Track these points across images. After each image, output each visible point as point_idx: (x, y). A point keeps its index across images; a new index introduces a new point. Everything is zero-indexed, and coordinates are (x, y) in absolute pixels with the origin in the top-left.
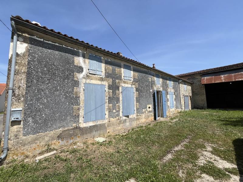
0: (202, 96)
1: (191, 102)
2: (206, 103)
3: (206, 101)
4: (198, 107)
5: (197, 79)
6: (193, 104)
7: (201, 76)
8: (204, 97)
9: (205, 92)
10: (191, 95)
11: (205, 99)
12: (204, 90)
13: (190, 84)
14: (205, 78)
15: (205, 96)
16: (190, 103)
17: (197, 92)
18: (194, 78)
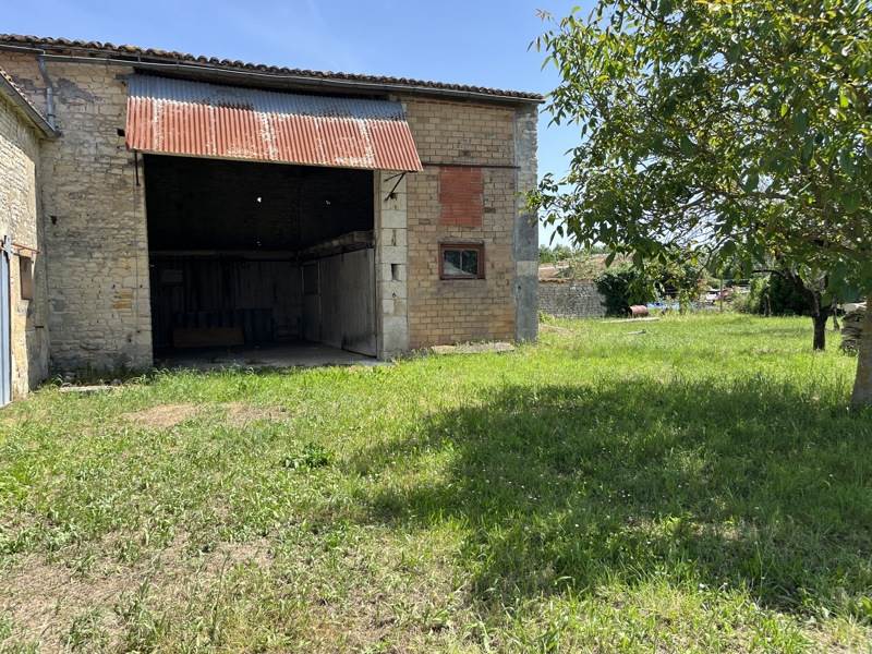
0: (123, 262)
1: (29, 313)
2: (146, 324)
3: (146, 308)
4: (83, 354)
5: (91, 99)
6: (44, 334)
7: (122, 80)
8: (134, 273)
9: (143, 228)
10: (29, 240)
11: (146, 292)
12: (142, 214)
13: (25, 135)
14: (158, 103)
15: (143, 263)
16: (20, 321)
17: (79, 224)
18: (63, 81)
